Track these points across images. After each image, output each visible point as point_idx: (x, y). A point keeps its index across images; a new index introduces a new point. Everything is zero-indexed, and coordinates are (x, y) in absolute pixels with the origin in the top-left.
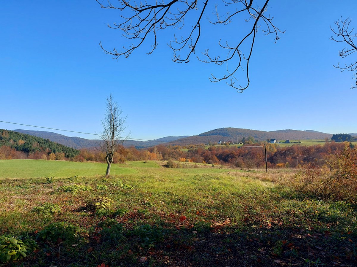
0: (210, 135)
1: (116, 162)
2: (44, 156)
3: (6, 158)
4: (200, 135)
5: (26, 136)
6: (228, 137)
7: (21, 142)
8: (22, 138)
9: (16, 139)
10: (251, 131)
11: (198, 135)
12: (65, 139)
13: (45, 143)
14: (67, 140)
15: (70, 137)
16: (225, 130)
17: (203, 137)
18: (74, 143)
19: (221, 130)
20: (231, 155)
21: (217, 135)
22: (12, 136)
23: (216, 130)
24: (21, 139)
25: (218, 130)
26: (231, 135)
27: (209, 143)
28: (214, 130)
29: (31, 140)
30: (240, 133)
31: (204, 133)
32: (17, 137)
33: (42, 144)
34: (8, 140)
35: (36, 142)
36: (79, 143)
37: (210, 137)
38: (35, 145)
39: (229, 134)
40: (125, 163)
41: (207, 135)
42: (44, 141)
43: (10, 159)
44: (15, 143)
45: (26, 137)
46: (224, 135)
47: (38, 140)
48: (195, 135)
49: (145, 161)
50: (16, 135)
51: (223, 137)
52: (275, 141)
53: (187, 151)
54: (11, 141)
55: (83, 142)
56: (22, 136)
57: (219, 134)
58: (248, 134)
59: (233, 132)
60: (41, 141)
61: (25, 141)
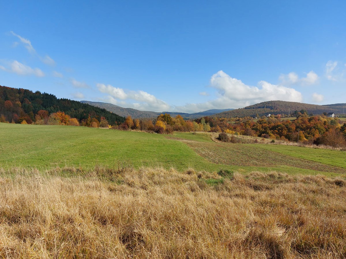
0: (256, 108)
10: (301, 105)
16: (273, 103)
17: (249, 110)
19: (269, 103)
26: (279, 108)
28: (261, 103)
37: (256, 110)
39: (277, 107)
41: (253, 108)
46: (271, 108)
49: (193, 132)
52: (333, 115)
57: (267, 107)
58: (298, 108)
59: (282, 105)
61: (84, 110)
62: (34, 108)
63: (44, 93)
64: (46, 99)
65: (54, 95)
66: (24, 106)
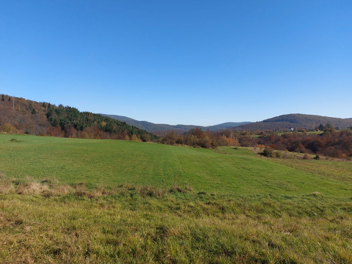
0: (275, 121)
1: (209, 146)
2: (127, 137)
3: (95, 138)
4: (264, 121)
5: (106, 118)
6: (296, 124)
7: (104, 124)
8: (104, 120)
9: (99, 120)
11: (261, 121)
12: (135, 123)
13: (122, 125)
14: (137, 124)
15: (139, 121)
16: (292, 116)
18: (143, 127)
19: (288, 116)
20: (317, 143)
21: (283, 121)
22: (96, 118)
23: (282, 116)
24: (103, 122)
25: (285, 116)
26: (299, 121)
27: (278, 130)
29: (111, 122)
30: (311, 120)
31: (268, 119)
32: (99, 119)
33: (120, 126)
34: (93, 122)
35: (115, 124)
36: (147, 127)
37: (275, 124)
38: (115, 127)
39: (297, 120)
40: (217, 148)
41: (272, 121)
42: (122, 123)
43: (98, 139)
44: (99, 124)
45: (107, 120)
46: (291, 121)
47: (117, 122)
48: (258, 121)
49: (235, 147)
50: (99, 117)
51: (290, 123)
53: (258, 137)
54: (96, 122)
55: (150, 126)
56: (104, 119)
57: (286, 120)
59: (302, 119)
60: (119, 123)
61: (107, 123)
62: (60, 121)
63: (66, 106)
64: (69, 112)
65: (76, 108)
66: (51, 119)
